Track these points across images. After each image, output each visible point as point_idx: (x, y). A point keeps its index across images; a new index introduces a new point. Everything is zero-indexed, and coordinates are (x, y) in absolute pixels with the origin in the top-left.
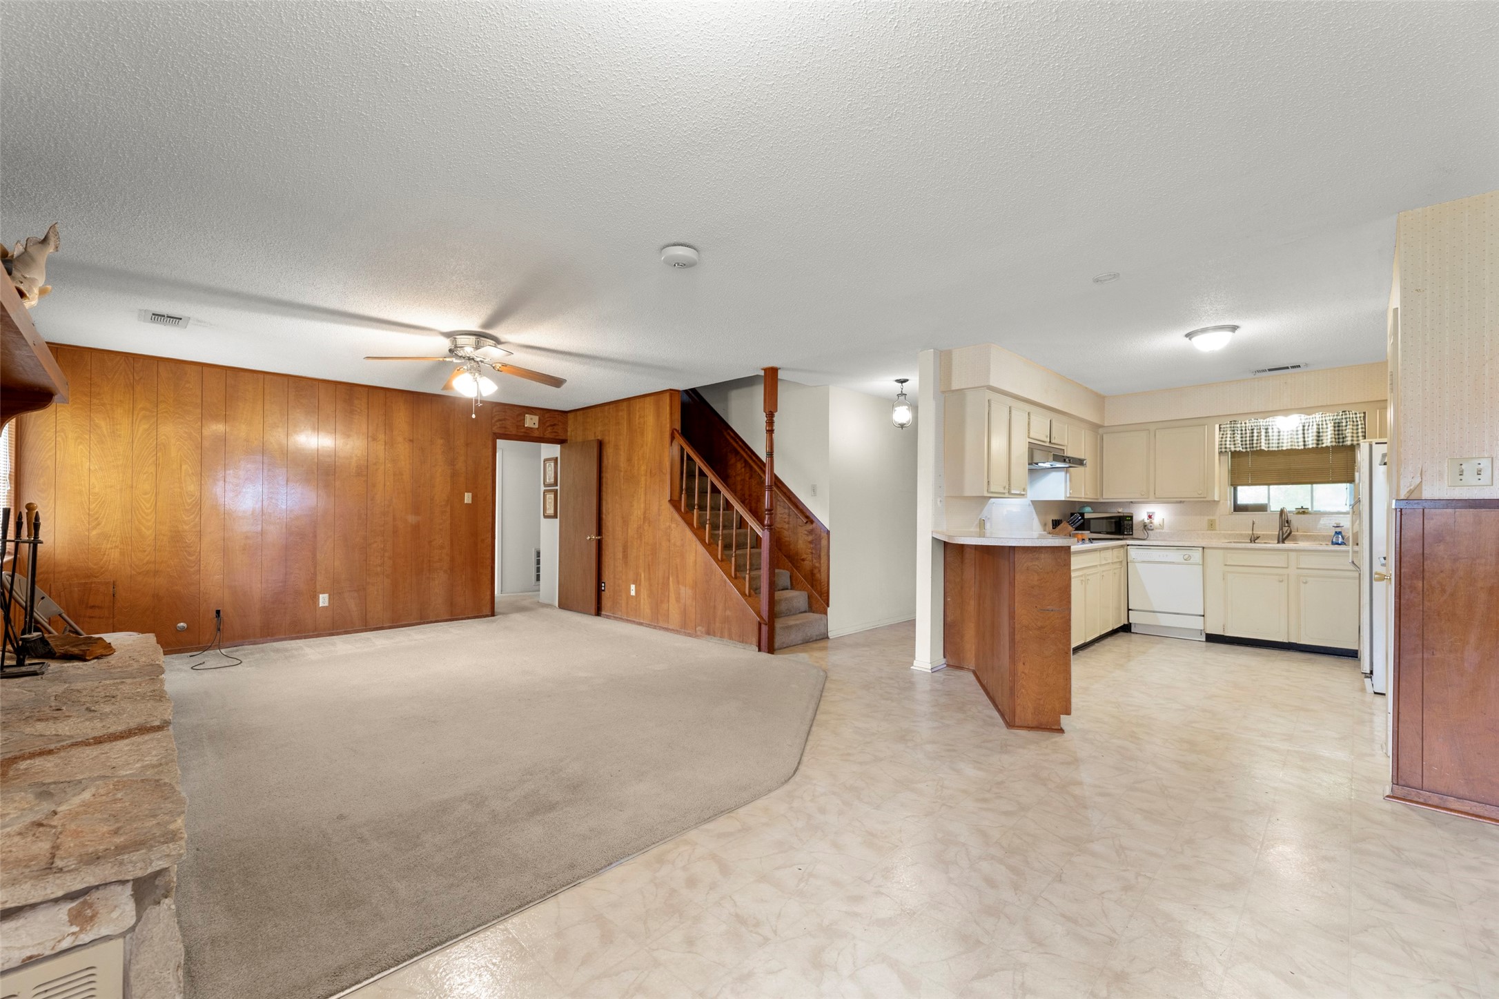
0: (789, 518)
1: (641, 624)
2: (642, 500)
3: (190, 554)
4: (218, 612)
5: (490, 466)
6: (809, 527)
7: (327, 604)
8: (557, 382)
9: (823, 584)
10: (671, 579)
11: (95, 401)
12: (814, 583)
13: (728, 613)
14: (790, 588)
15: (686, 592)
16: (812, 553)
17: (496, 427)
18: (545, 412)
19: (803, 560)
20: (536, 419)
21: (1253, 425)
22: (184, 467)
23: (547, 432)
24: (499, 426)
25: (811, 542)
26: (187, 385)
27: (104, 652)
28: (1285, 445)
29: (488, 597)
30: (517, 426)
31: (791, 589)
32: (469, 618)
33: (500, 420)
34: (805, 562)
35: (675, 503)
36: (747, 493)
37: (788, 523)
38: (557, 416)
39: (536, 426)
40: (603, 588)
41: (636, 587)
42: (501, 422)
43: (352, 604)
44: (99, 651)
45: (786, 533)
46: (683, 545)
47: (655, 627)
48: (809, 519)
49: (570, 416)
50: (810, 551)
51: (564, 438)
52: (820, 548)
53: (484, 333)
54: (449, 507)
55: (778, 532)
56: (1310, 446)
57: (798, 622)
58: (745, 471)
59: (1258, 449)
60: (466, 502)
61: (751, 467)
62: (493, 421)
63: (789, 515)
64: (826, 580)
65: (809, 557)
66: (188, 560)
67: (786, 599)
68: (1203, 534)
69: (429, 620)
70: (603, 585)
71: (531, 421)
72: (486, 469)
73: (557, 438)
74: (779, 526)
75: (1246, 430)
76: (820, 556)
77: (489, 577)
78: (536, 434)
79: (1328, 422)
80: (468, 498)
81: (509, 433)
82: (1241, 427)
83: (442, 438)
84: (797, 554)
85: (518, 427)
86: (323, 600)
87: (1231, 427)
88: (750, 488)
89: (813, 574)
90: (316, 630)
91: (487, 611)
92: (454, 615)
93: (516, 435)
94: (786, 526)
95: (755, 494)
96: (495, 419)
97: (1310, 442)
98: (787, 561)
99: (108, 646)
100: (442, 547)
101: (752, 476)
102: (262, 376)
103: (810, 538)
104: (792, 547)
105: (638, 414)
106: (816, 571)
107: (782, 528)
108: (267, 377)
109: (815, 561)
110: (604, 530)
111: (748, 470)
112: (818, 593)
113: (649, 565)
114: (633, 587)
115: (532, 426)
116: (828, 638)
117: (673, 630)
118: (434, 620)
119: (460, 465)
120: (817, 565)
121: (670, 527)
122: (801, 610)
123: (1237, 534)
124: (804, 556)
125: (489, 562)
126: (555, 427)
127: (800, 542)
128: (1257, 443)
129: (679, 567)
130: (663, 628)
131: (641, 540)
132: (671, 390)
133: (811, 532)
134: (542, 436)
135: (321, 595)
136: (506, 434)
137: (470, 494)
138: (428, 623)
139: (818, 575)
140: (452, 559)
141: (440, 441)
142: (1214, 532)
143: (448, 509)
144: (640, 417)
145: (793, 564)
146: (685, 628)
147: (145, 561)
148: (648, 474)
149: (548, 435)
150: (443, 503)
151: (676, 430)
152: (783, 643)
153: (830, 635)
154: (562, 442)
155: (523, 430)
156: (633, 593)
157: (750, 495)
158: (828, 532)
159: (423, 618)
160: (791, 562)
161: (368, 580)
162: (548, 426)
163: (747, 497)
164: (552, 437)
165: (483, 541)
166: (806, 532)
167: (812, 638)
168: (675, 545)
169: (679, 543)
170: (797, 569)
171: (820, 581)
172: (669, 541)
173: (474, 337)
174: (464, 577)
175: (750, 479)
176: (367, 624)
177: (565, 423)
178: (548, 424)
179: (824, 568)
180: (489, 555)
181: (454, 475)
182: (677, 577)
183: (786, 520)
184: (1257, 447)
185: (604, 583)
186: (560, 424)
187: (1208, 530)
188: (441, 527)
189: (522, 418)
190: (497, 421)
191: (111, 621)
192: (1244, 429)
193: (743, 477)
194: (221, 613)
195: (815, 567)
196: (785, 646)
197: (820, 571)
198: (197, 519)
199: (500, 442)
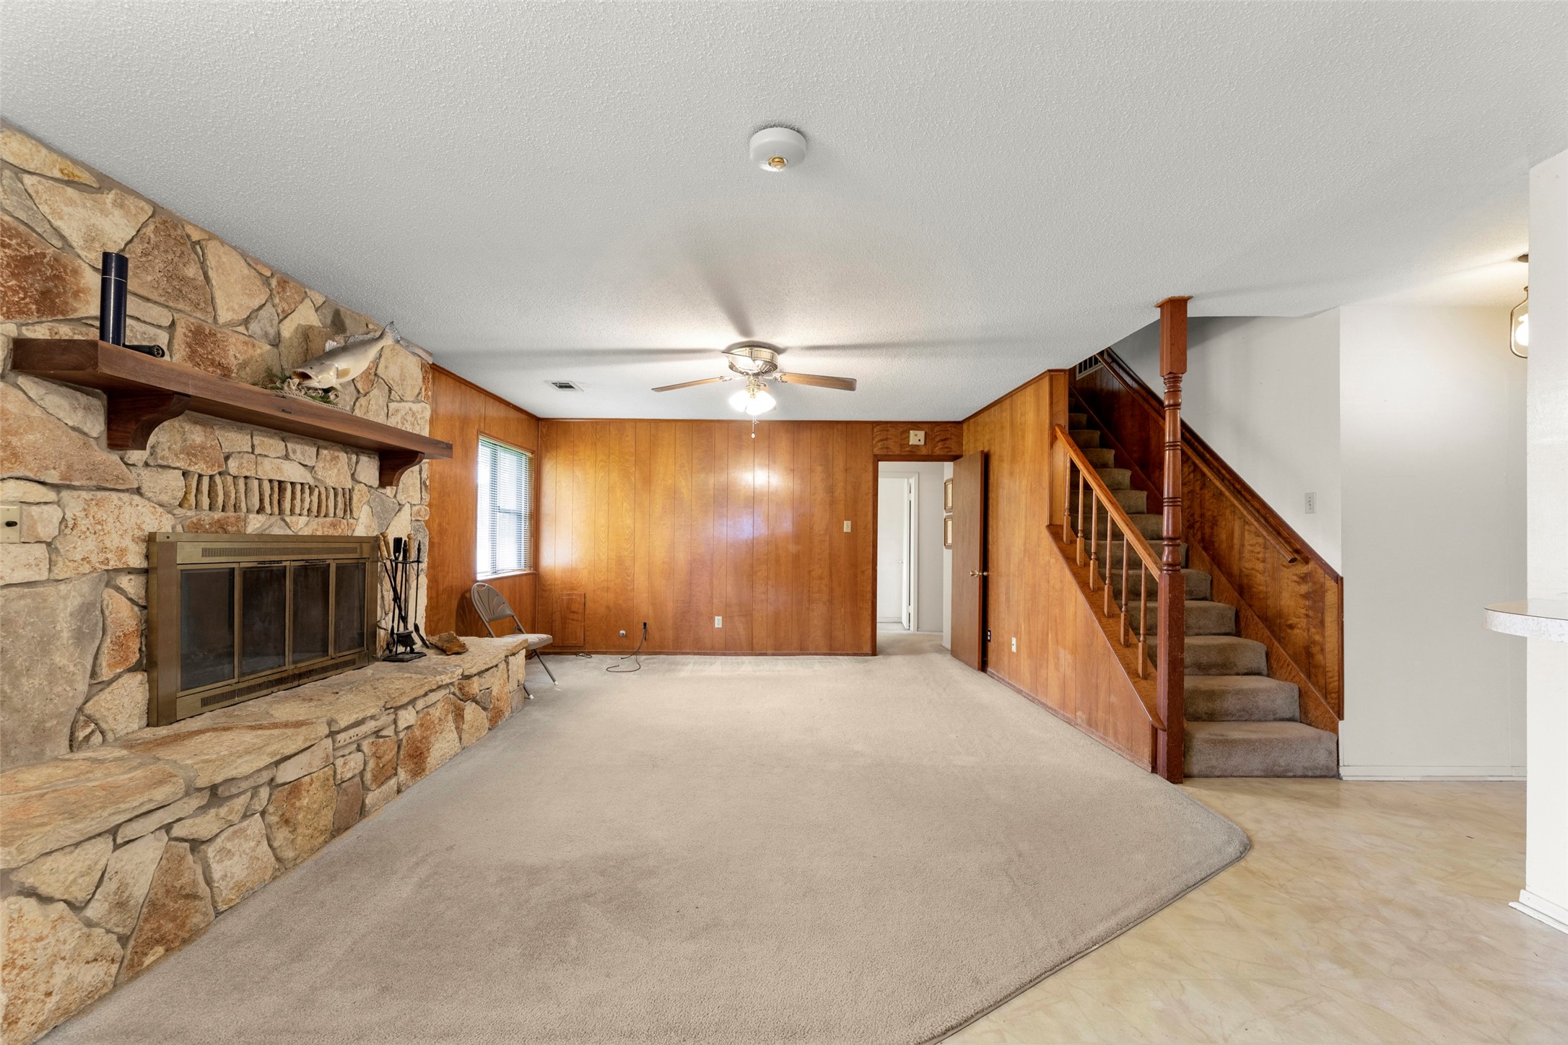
0: (1265, 553)
1: (1019, 692)
2: (1023, 525)
3: (628, 576)
4: (645, 624)
5: (871, 491)
6: (1304, 569)
7: (720, 626)
8: (848, 384)
9: (1330, 674)
10: (1050, 636)
11: (576, 458)
12: (1313, 670)
13: (1113, 699)
14: (1265, 672)
15: (1065, 657)
16: (1307, 616)
17: (877, 448)
18: (934, 425)
19: (1291, 627)
20: (921, 434)
22: (625, 505)
23: (937, 448)
24: (880, 447)
25: (1305, 596)
26: (627, 439)
27: (460, 650)
29: (869, 634)
30: (901, 444)
31: (1268, 676)
32: (848, 655)
33: (881, 440)
34: (1296, 631)
35: (1054, 529)
36: (1198, 512)
37: (1264, 561)
38: (949, 428)
39: (922, 443)
40: (989, 638)
41: (1017, 641)
42: (882, 443)
43: (741, 629)
44: (456, 649)
45: (1260, 578)
46: (1062, 589)
47: (1033, 700)
48: (1301, 553)
49: (965, 426)
50: (1303, 611)
51: (958, 453)
52: (1323, 609)
53: (749, 342)
54: (828, 537)
55: (1247, 576)
57: (1253, 736)
58: (1194, 476)
60: (845, 531)
61: (1204, 475)
62: (874, 442)
63: (1265, 548)
64: (1336, 668)
65: (1303, 622)
66: (627, 580)
67: (1239, 692)
69: (809, 652)
70: (989, 633)
71: (916, 438)
72: (867, 494)
73: (949, 454)
74: (1247, 565)
76: (1322, 623)
77: (870, 612)
78: (924, 452)
80: (847, 526)
81: (891, 453)
83: (821, 465)
84: (1280, 615)
85: (901, 446)
86: (718, 622)
88: (1201, 506)
89: (1310, 655)
90: (713, 648)
91: (868, 649)
92: (833, 649)
93: (899, 455)
94: (1260, 566)
95: (1210, 513)
96: (876, 440)
98: (1261, 625)
99: (463, 646)
100: (821, 578)
101: (1204, 484)
102: (674, 424)
103: (1304, 589)
104: (1269, 602)
105: (1019, 412)
106: (1315, 650)
107: (1253, 569)
108: (678, 424)
109: (1313, 630)
110: (990, 565)
111: (1199, 476)
112: (1320, 690)
113: (1029, 614)
114: (1014, 641)
115: (917, 443)
116: (1337, 776)
117: (1050, 708)
118: (813, 652)
119: (839, 492)
120: (1317, 638)
121: (1049, 562)
122: (1277, 716)
124: (1293, 620)
125: (869, 596)
126: (947, 442)
127: (1285, 595)
129: (1058, 619)
130: (1042, 703)
131: (1022, 579)
132: (1049, 371)
133: (1304, 578)
134: (930, 453)
135: (716, 617)
136: (889, 455)
137: (850, 522)
138: (807, 654)
139: (1319, 657)
140: (831, 590)
141: (819, 469)
143: (827, 538)
144: (1022, 415)
145: (1273, 632)
146: (1061, 711)
147: (602, 579)
148: (1029, 492)
149: (938, 451)
150: (822, 532)
151: (1059, 426)
152: (1213, 767)
153: (1343, 771)
154: (954, 458)
155: (908, 449)
156: (1014, 649)
157: (1202, 515)
158: (1342, 578)
159: (802, 649)
160: (1269, 628)
161: (754, 607)
162: (938, 442)
163: (1197, 517)
164: (942, 454)
165: (863, 572)
166: (1295, 578)
167: (1291, 771)
168: (1054, 588)
169: (1058, 586)
170: (1280, 642)
171: (1324, 667)
172: (1049, 583)
173: (748, 349)
174: (843, 610)
175: (1201, 489)
176: (753, 649)
177: (960, 436)
178: (937, 439)
179: (1331, 645)
180: (869, 588)
181: (833, 502)
182: (1056, 634)
183: (1260, 556)
185: (990, 631)
186: (953, 437)
188: (820, 557)
189: (907, 435)
190: (877, 442)
191: (583, 624)
193: (1191, 488)
194: (647, 625)
195: (1314, 643)
196: (1217, 773)
197: (1322, 650)
198: (632, 547)
199: (882, 465)
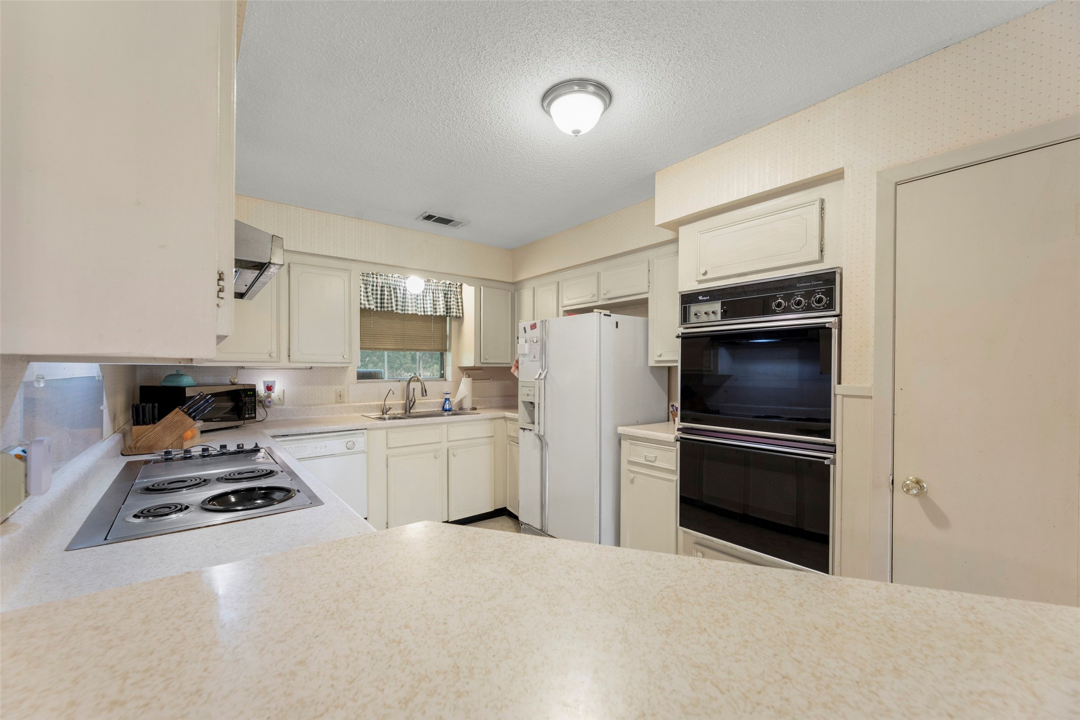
21: (384, 281)
28: (410, 309)
56: (429, 313)
59: (390, 309)
68: (333, 408)
75: (377, 286)
79: (440, 292)
82: (373, 282)
87: (363, 280)
97: (429, 309)
123: (366, 406)
128: (387, 303)
142: (343, 405)
184: (388, 307)
187: (336, 402)
192: (375, 284)
